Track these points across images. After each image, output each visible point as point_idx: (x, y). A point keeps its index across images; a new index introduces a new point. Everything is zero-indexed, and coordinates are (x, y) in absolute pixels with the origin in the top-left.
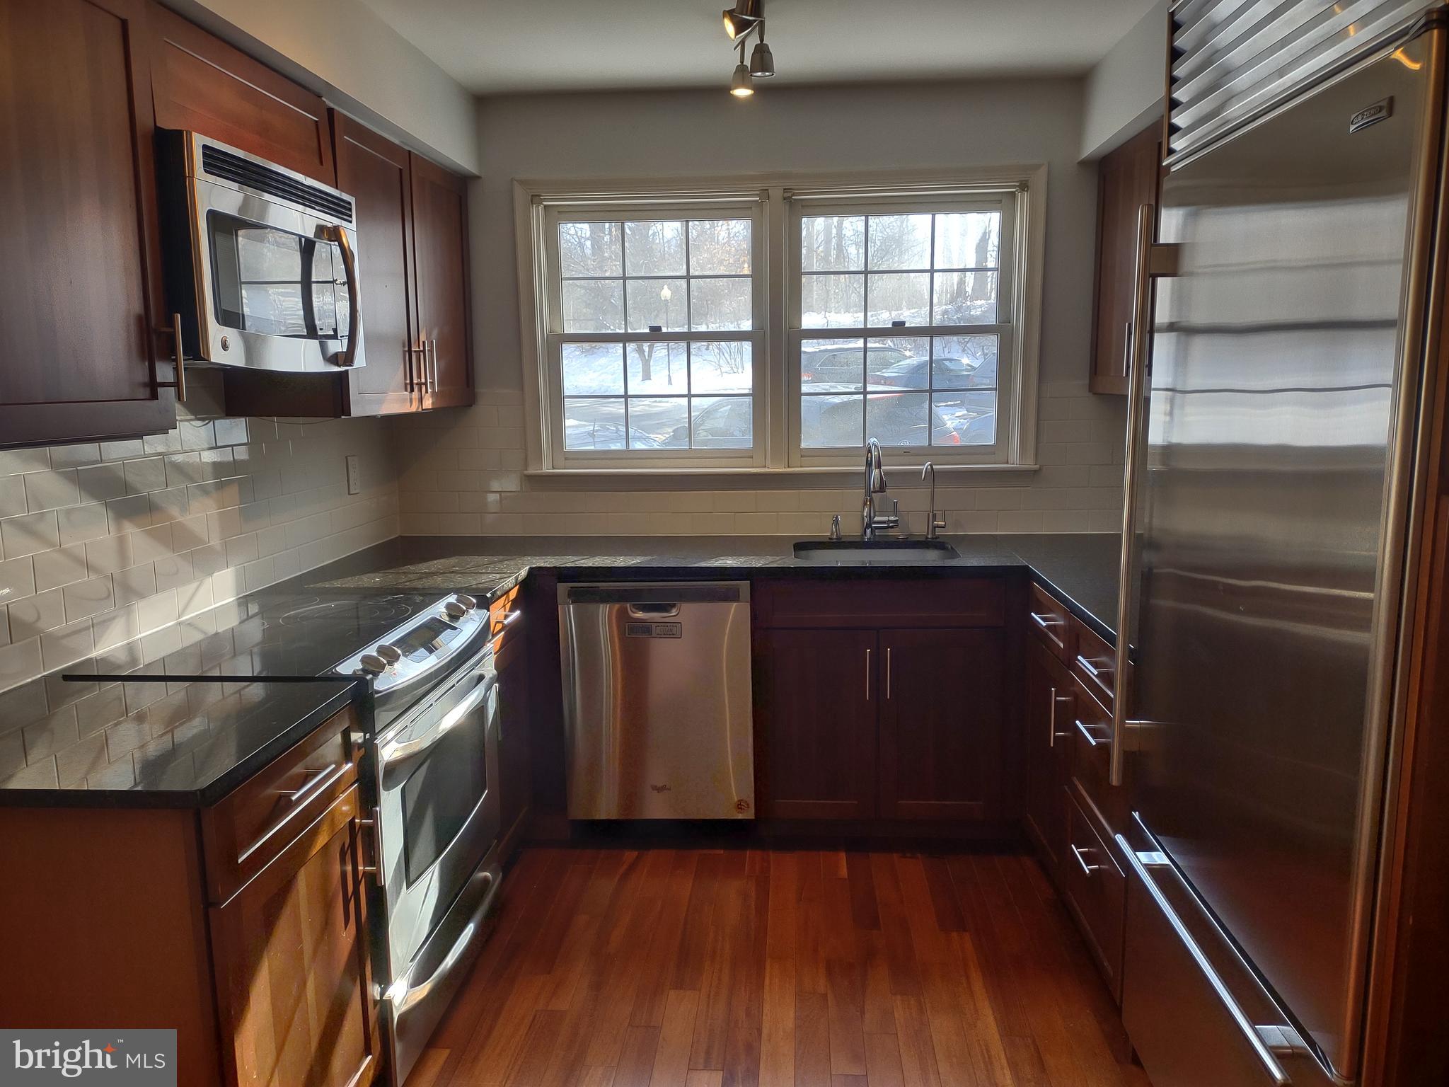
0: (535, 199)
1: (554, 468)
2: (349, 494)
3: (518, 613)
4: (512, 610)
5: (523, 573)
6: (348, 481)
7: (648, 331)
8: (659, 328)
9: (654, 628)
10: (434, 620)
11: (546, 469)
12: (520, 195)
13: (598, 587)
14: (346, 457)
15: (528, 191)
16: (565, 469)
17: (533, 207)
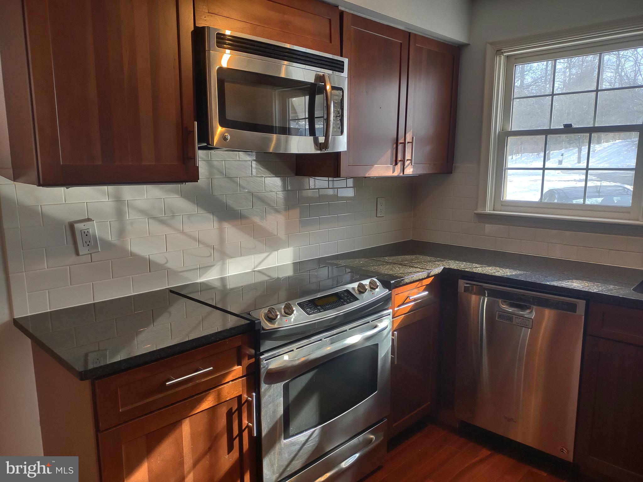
0: (499, 52)
1: (494, 210)
2: (376, 217)
3: (426, 293)
4: (425, 290)
5: (438, 270)
6: (377, 210)
7: (563, 127)
8: (570, 125)
9: (514, 319)
10: (347, 291)
11: (488, 210)
12: (490, 50)
13: (482, 286)
14: (377, 198)
15: (494, 48)
16: (501, 211)
17: (497, 57)
